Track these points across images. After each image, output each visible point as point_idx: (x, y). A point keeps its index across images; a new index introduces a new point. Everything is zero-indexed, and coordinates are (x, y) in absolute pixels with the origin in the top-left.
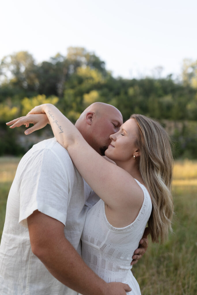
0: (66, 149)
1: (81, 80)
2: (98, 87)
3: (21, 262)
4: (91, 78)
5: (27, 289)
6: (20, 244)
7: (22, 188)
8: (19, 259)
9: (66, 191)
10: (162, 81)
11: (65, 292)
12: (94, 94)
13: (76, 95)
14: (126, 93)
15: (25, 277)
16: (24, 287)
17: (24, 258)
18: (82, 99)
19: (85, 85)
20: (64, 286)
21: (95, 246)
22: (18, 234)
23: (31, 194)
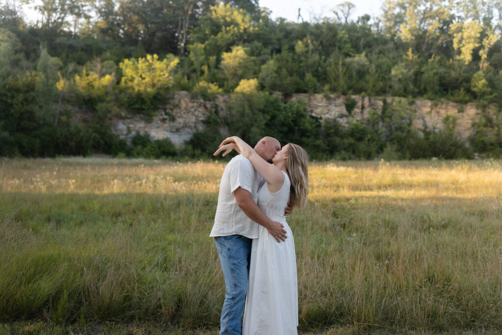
0: (248, 158)
1: (216, 27)
2: (244, 38)
3: (231, 214)
4: (234, 23)
5: (234, 227)
6: (229, 206)
7: (231, 178)
8: (229, 213)
9: (251, 179)
10: (351, 28)
11: (253, 224)
12: (239, 52)
13: (208, 53)
14: (292, 49)
15: (233, 222)
16: (233, 226)
17: (232, 212)
18: (219, 60)
19: (223, 36)
20: (252, 221)
21: (264, 204)
22: (228, 202)
23: (236, 180)
